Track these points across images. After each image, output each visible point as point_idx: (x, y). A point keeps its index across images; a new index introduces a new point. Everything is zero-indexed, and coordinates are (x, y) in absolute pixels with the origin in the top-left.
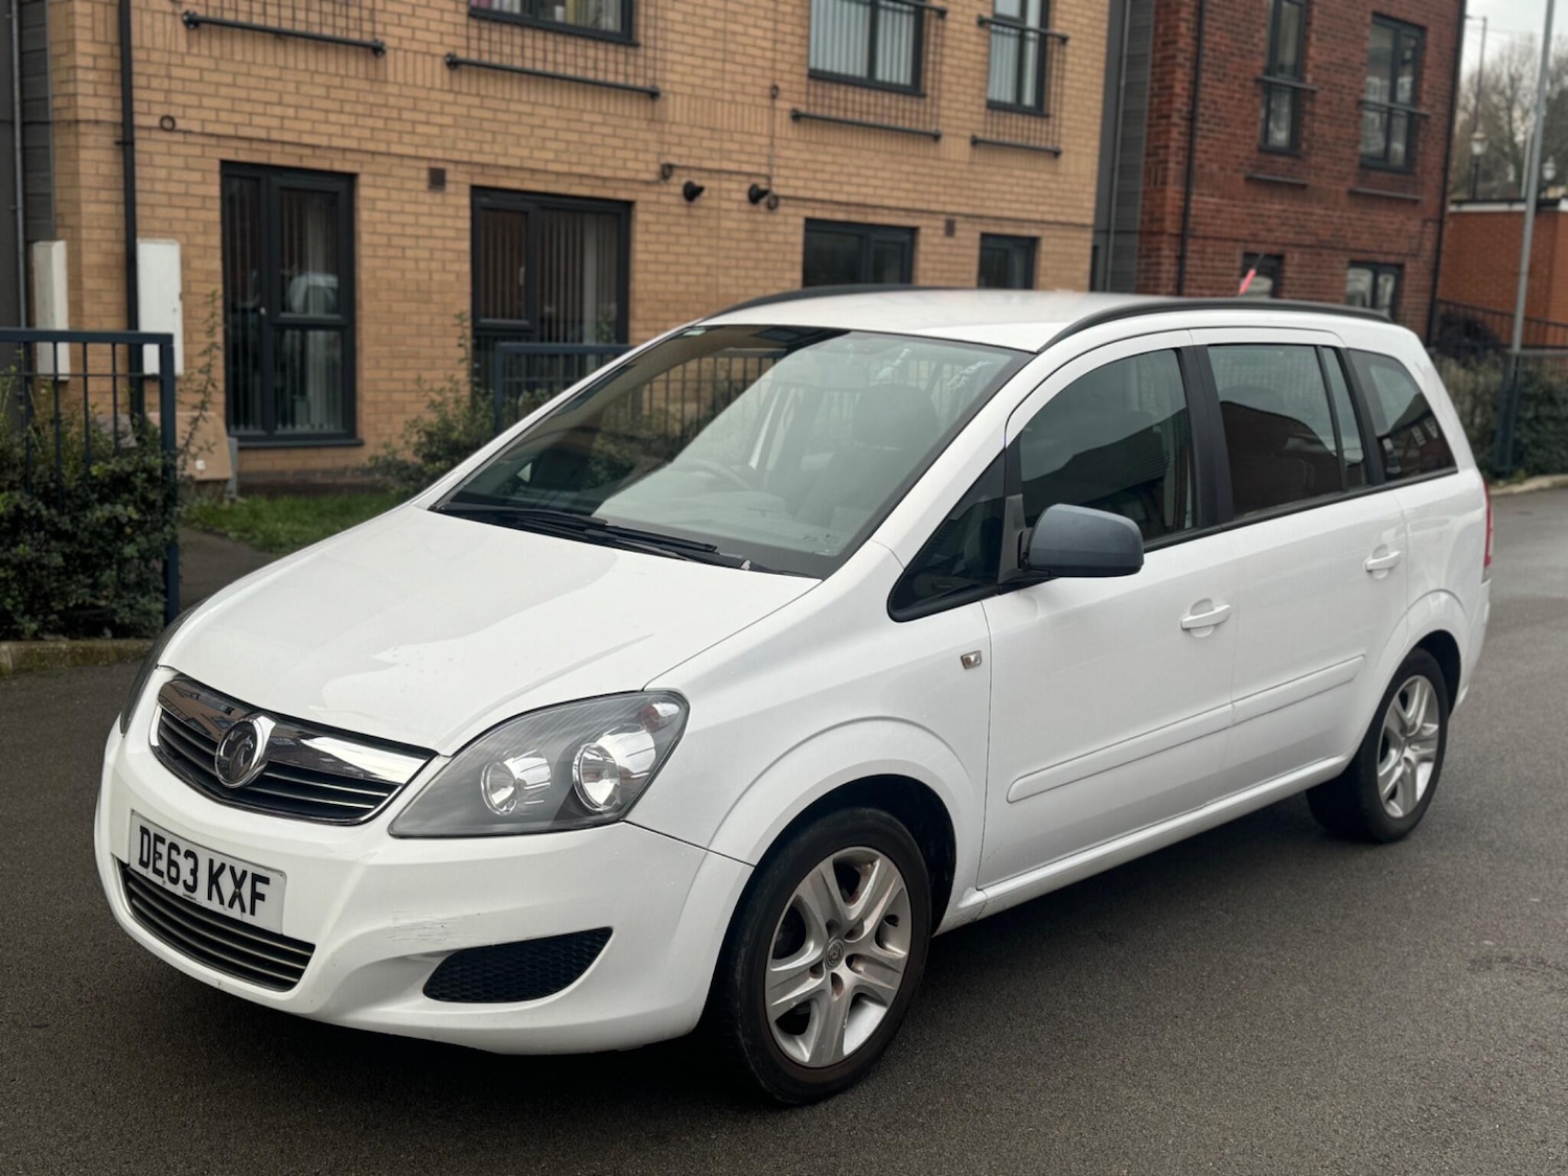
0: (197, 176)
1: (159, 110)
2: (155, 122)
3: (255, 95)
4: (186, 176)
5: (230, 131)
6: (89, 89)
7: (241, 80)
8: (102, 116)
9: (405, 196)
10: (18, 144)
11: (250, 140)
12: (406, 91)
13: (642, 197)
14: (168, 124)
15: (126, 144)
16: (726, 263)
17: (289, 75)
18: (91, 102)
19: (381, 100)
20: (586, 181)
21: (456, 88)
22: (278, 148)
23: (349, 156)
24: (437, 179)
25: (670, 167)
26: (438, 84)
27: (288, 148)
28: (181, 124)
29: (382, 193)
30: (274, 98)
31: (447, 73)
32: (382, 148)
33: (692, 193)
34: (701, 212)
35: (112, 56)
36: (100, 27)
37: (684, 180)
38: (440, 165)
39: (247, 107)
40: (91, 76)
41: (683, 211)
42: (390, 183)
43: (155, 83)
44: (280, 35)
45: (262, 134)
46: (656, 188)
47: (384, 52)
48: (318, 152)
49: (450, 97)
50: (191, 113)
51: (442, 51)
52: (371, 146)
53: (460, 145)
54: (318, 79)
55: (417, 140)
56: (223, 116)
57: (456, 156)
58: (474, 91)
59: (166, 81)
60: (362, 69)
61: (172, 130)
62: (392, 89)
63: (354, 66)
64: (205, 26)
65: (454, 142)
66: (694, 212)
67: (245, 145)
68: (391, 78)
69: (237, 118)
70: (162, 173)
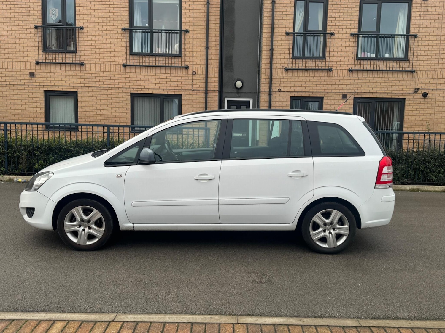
0: (285, 100)
1: (278, 88)
2: (277, 90)
3: (299, 83)
4: (283, 100)
5: (293, 90)
6: (264, 85)
7: (296, 80)
8: (266, 90)
9: (335, 101)
10: (257, 97)
11: (298, 92)
12: (337, 78)
13: (407, 97)
14: (280, 90)
15: (270, 95)
16: (438, 113)
17: (308, 78)
18: (264, 88)
19: (331, 81)
20: (389, 94)
21: (351, 76)
22: (304, 93)
23: (321, 93)
24: (344, 97)
25: (418, 89)
26: (346, 76)
27: (306, 93)
28: (282, 90)
29: (329, 101)
30: (304, 83)
31: (349, 73)
32: (330, 91)
33: (425, 95)
34: (428, 100)
35: (269, 78)
36: (267, 73)
37: (423, 92)
38: (345, 93)
39: (298, 85)
40: (264, 82)
41: (423, 100)
42: (331, 98)
43: (277, 83)
44: (306, 70)
45: (301, 91)
46: (413, 95)
47: (332, 70)
48: (314, 93)
49: (350, 78)
50: (285, 88)
51: (348, 68)
52: (327, 91)
53: (352, 89)
54: (314, 78)
55: (340, 88)
56: (292, 88)
57: (350, 91)
58: (356, 76)
59: (280, 82)
60: (326, 74)
61: (281, 91)
62: (333, 78)
63: (324, 74)
64: (288, 70)
65: (350, 88)
66: (426, 100)
67: (297, 93)
68: (333, 76)
69: (295, 88)
70: (278, 100)
